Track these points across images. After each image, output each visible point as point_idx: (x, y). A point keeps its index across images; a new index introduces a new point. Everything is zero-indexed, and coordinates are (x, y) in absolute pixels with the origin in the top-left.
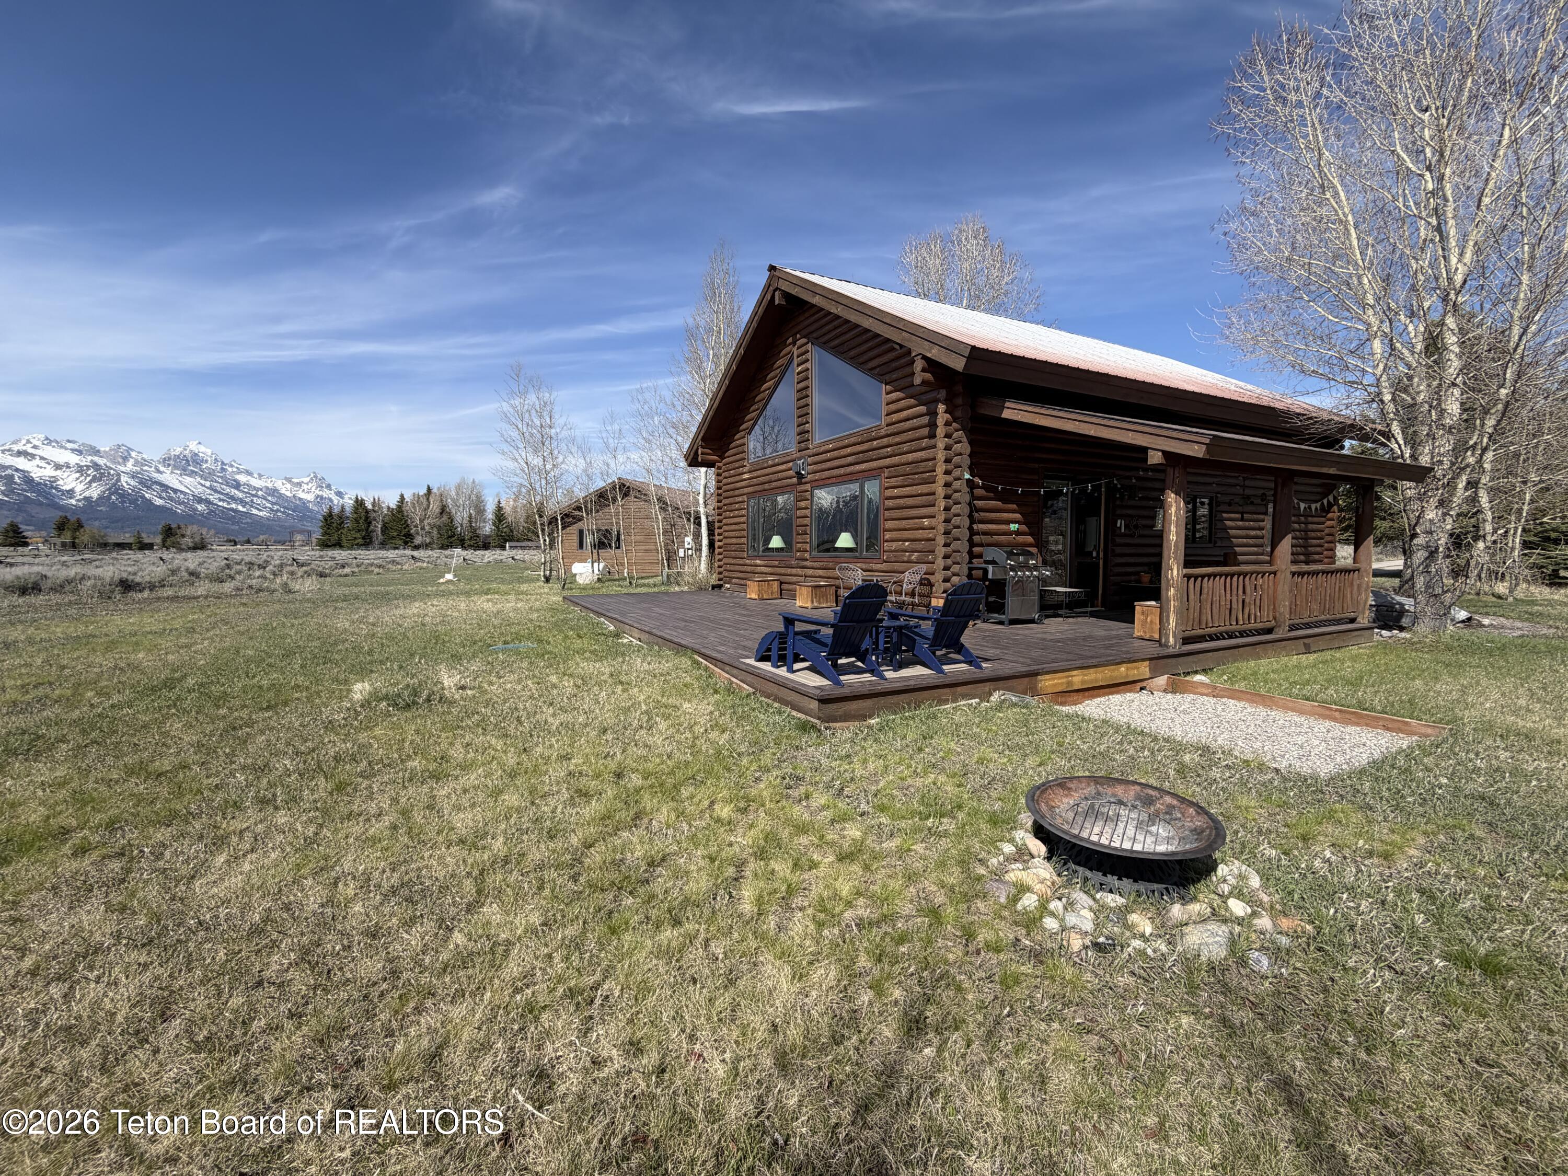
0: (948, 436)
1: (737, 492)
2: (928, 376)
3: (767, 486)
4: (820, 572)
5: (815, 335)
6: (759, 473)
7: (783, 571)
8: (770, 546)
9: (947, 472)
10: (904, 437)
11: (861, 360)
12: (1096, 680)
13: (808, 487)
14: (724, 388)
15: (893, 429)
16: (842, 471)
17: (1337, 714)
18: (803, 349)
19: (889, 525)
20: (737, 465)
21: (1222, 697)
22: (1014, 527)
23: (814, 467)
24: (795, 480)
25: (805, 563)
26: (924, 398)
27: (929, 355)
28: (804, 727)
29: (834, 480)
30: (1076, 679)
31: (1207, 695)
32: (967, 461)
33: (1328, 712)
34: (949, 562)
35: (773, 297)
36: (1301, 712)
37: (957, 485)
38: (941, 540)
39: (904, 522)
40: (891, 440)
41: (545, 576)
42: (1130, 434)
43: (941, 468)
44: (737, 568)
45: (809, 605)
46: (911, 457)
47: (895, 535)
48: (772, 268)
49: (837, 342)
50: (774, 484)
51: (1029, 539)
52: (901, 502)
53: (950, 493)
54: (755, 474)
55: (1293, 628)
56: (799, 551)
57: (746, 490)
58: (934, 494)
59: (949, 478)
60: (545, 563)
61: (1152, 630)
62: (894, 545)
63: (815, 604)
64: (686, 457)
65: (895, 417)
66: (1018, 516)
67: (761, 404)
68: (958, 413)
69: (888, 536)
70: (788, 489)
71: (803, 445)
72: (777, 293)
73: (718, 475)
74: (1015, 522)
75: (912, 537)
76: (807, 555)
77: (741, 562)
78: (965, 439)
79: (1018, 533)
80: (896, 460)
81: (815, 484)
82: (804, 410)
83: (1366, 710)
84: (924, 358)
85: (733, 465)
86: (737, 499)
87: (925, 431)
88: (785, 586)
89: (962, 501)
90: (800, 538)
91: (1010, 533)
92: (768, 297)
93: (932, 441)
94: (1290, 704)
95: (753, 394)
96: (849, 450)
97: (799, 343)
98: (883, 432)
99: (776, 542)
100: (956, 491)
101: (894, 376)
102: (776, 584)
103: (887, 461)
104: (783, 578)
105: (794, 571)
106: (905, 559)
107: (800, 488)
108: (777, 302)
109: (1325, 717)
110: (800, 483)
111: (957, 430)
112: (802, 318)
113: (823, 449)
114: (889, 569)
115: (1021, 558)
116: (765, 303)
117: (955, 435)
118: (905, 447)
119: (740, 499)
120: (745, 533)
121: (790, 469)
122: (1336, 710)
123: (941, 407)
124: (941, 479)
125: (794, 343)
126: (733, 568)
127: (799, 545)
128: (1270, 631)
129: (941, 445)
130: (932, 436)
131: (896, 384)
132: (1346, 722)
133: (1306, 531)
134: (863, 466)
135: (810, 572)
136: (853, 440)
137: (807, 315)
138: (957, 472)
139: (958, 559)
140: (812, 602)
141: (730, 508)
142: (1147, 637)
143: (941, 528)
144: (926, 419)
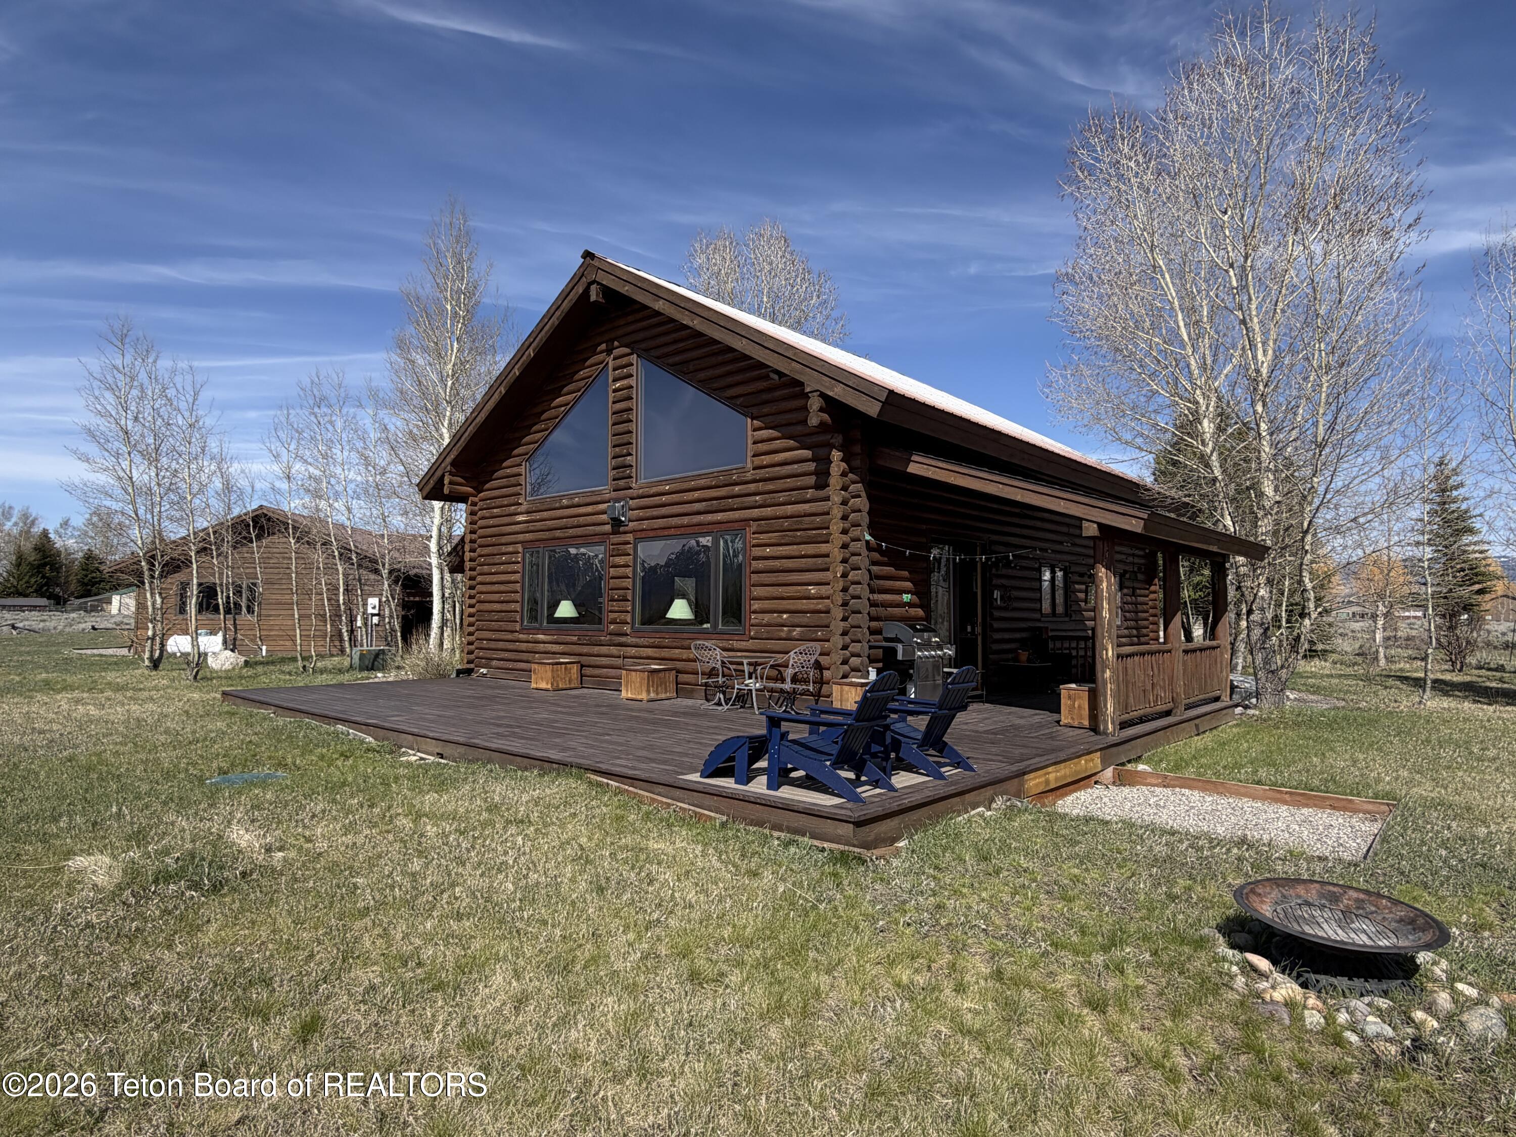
0: (845, 488)
1: (504, 539)
2: (826, 417)
3: (558, 533)
4: (649, 652)
5: (643, 346)
6: (545, 514)
7: (585, 649)
8: (557, 615)
9: (845, 532)
10: (779, 484)
11: (715, 385)
12: (1065, 777)
13: (630, 537)
14: (496, 397)
15: (762, 473)
16: (686, 520)
17: (1287, 797)
18: (624, 361)
19: (758, 591)
20: (505, 501)
21: (1174, 786)
22: (906, 597)
23: (641, 513)
24: (608, 528)
25: (623, 639)
26: (809, 440)
27: (830, 394)
28: (843, 859)
29: (672, 531)
30: (1052, 777)
31: (1156, 785)
32: (865, 519)
33: (1278, 796)
34: (847, 639)
35: (587, 291)
36: (1254, 798)
37: (855, 546)
38: (838, 613)
39: (780, 589)
40: (761, 486)
41: (151, 658)
42: (1062, 503)
43: (836, 527)
44: (501, 645)
45: (644, 696)
46: (790, 509)
47: (767, 604)
48: (588, 255)
49: (677, 359)
50: (571, 532)
51: (920, 612)
52: (777, 564)
53: (848, 555)
54: (538, 516)
55: (1189, 707)
56: (613, 622)
57: (521, 537)
58: (827, 556)
59: (846, 538)
60: (153, 639)
61: (1081, 717)
62: (767, 618)
63: (652, 695)
64: (421, 486)
65: (766, 460)
66: (908, 585)
67: (551, 424)
68: (857, 463)
69: (756, 605)
70: (596, 539)
71: (622, 483)
72: (594, 287)
73: (473, 513)
74: (907, 592)
75: (792, 607)
76: (627, 628)
77: (510, 636)
78: (863, 494)
79: (910, 605)
80: (768, 511)
81: (639, 535)
82: (625, 438)
83: (1312, 790)
84: (823, 395)
85: (498, 502)
86: (504, 549)
87: (812, 480)
88: (588, 671)
89: (862, 567)
90: (615, 606)
91: (903, 605)
92: (580, 289)
93: (821, 493)
94: (1243, 790)
95: (539, 409)
96: (697, 495)
97: (616, 352)
98: (749, 476)
99: (566, 609)
100: (853, 554)
101: (766, 410)
102: (575, 669)
103: (756, 513)
104: (584, 660)
105: (604, 650)
106: (783, 635)
107: (616, 539)
108: (593, 298)
109: (1277, 801)
110: (614, 533)
111: (854, 482)
112: (622, 322)
113: (654, 490)
114: (759, 647)
115: (926, 635)
116: (573, 296)
117: (852, 488)
118: (782, 497)
119: (510, 549)
120: (518, 597)
121: (604, 512)
122: (1287, 793)
123: (836, 455)
124: (838, 539)
125: (609, 351)
126: (493, 645)
127: (612, 616)
128: (1168, 713)
129: (836, 499)
130: (822, 485)
131: (768, 419)
132: (1299, 805)
133: (1136, 604)
134: (719, 516)
135: (633, 651)
136: (702, 482)
137: (630, 318)
138: (855, 532)
139: (859, 636)
140: (648, 692)
141: (490, 560)
142: (1076, 724)
143: (839, 598)
144: (812, 466)
